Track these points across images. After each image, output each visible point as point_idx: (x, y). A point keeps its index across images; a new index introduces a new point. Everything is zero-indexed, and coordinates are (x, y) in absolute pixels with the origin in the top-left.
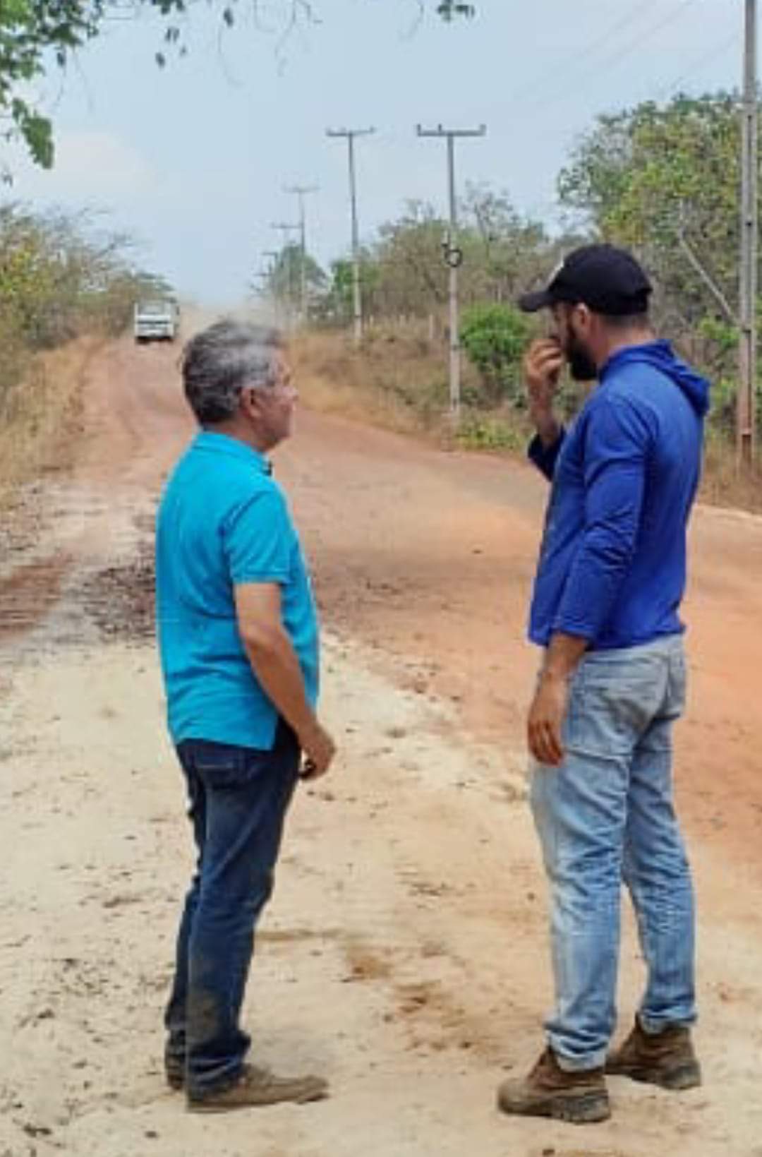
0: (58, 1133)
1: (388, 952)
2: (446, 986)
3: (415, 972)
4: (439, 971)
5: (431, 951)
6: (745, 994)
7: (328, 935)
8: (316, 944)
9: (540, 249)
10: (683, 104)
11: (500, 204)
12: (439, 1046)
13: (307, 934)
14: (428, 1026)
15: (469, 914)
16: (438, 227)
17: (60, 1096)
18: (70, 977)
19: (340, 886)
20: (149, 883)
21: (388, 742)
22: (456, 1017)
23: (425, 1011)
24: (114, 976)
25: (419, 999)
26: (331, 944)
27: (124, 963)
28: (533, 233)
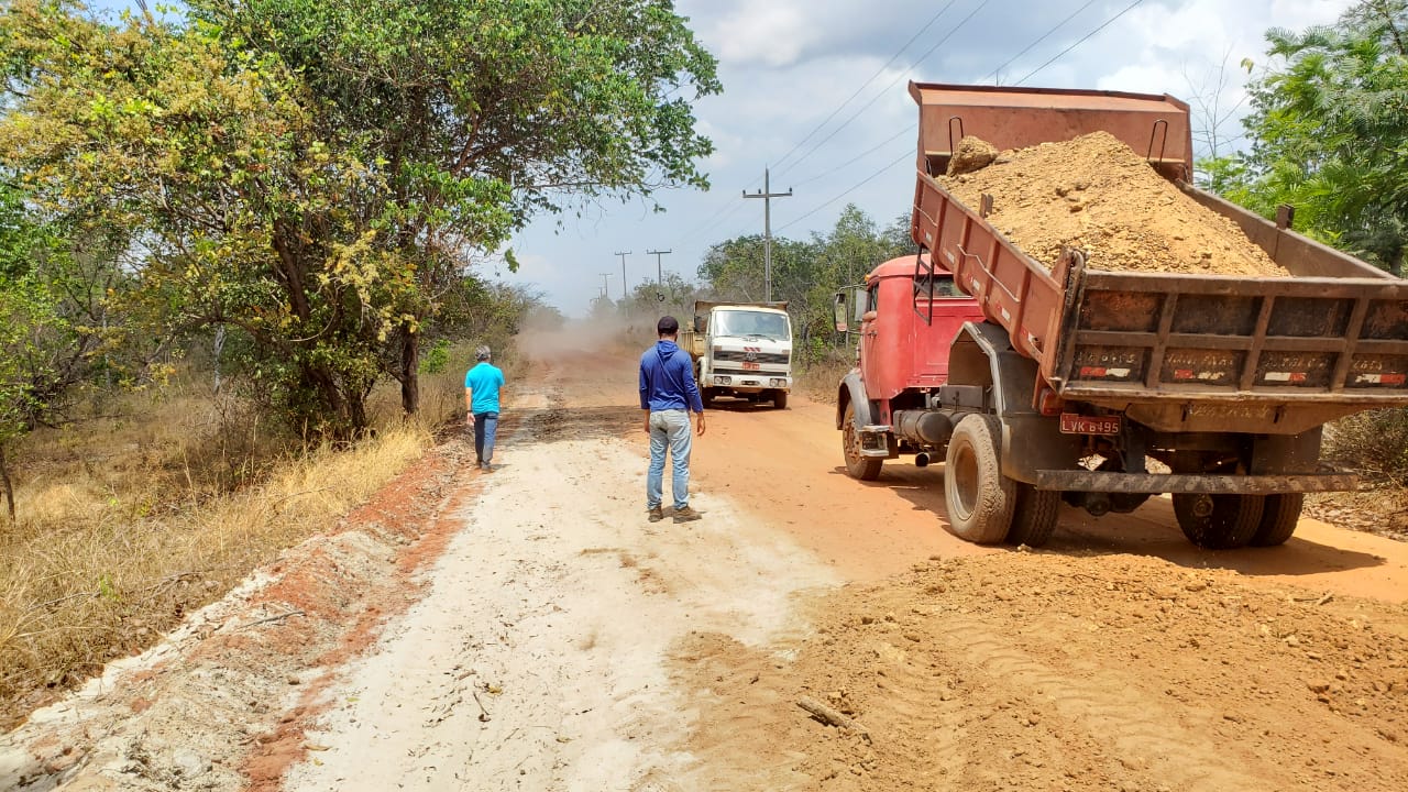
0: (516, 626)
1: (636, 557)
2: (657, 570)
3: (645, 564)
4: (654, 564)
5: (652, 556)
6: (767, 573)
7: (614, 550)
8: (608, 554)
9: (692, 293)
10: (742, 240)
11: (677, 277)
12: (654, 592)
13: (606, 550)
14: (650, 584)
15: (666, 542)
16: (655, 287)
17: (517, 612)
18: (521, 567)
19: (618, 532)
20: (550, 531)
21: (637, 477)
22: (660, 582)
23: (649, 579)
24: (537, 566)
25: (647, 575)
26: (615, 554)
27: (539, 561)
28: (690, 288)
